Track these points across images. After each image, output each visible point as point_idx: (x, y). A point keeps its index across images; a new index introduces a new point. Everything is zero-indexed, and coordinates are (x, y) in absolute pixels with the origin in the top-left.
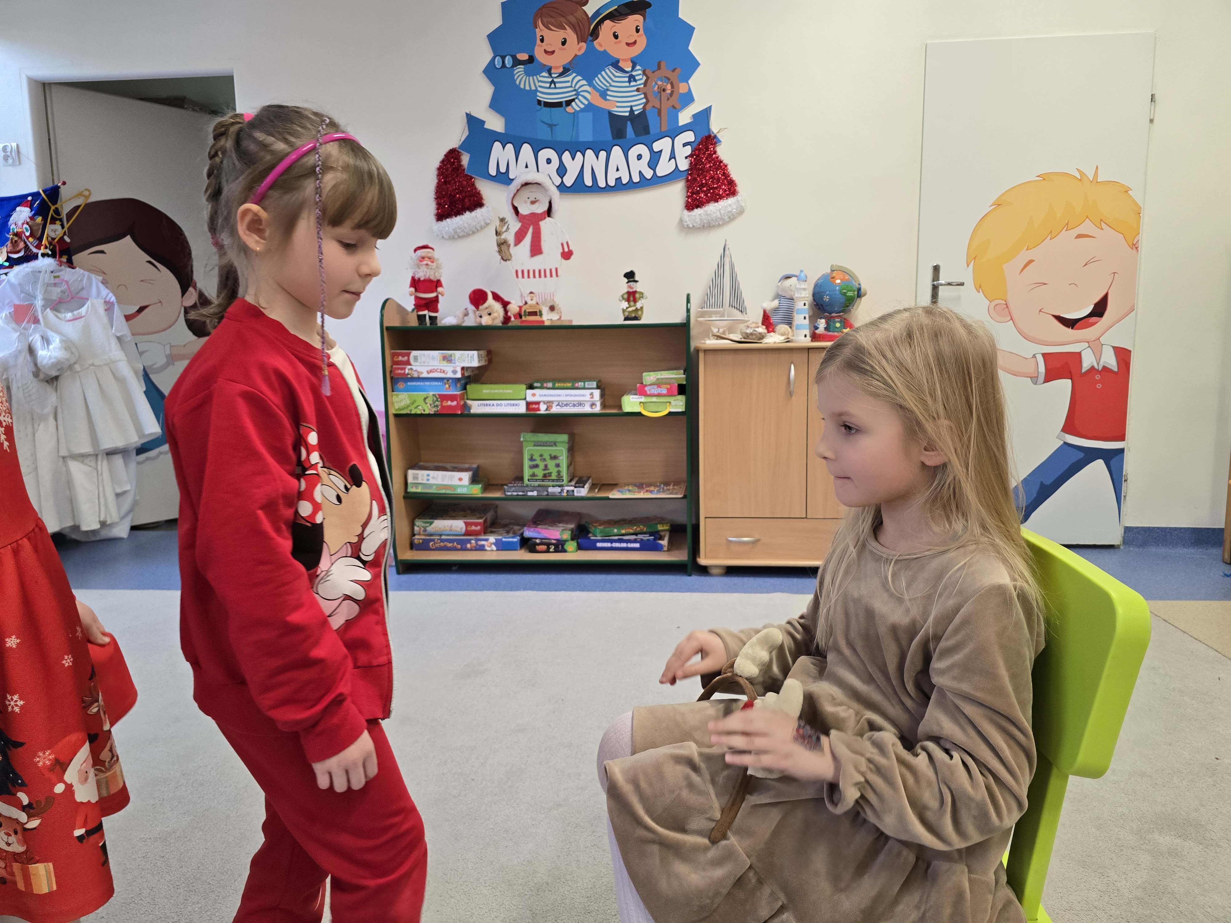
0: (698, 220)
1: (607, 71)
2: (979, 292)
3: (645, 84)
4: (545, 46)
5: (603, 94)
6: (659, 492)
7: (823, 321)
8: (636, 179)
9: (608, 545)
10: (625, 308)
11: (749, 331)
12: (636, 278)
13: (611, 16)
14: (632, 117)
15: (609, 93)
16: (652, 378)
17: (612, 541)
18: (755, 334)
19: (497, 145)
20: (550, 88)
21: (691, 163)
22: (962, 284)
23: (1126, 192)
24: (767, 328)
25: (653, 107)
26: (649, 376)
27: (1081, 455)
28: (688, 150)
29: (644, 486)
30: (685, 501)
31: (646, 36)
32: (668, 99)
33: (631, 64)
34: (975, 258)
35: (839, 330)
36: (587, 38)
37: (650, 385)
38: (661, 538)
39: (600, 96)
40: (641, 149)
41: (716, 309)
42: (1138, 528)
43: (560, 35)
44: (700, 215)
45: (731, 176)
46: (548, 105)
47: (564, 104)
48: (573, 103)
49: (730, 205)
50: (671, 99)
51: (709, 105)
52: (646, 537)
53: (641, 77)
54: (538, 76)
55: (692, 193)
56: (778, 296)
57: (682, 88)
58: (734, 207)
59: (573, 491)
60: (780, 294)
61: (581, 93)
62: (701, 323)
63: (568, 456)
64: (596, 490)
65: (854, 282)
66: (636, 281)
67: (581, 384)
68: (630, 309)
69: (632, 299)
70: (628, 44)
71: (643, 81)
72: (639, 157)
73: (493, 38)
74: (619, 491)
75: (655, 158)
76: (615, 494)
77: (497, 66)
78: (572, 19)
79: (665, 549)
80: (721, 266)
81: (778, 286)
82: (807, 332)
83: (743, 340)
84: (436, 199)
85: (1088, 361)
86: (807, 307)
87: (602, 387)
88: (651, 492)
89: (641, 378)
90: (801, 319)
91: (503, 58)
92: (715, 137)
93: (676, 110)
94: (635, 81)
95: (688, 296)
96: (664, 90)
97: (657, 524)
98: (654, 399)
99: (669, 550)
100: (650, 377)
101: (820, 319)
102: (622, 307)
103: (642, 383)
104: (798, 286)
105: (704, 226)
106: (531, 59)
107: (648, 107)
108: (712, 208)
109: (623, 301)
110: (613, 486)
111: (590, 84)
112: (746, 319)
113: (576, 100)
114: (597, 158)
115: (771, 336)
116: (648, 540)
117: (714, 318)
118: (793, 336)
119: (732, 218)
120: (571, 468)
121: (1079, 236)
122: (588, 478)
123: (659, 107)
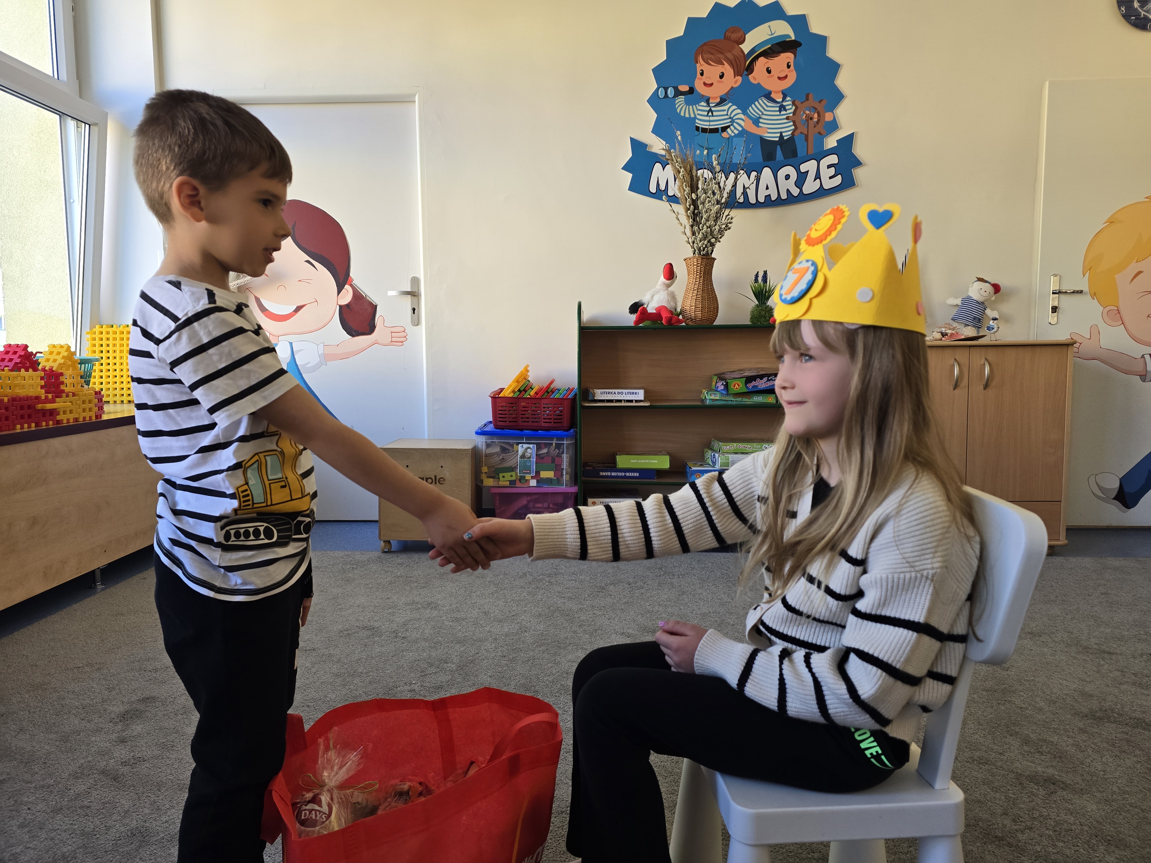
1: (760, 101)
2: (1094, 299)
3: (794, 113)
4: (704, 79)
5: (756, 122)
8: (784, 196)
13: (766, 54)
14: (782, 142)
15: (761, 120)
19: (658, 166)
20: (707, 115)
22: (1081, 292)
25: (801, 133)
28: (833, 171)
31: (796, 71)
32: (815, 126)
33: (782, 96)
34: (1089, 269)
36: (743, 72)
39: (753, 123)
40: (789, 170)
43: (718, 69)
46: (704, 130)
47: (720, 130)
48: (728, 130)
50: (818, 126)
51: (853, 132)
53: (790, 107)
54: (697, 105)
57: (828, 117)
61: (736, 121)
70: (779, 78)
71: (792, 111)
72: (787, 177)
73: (658, 71)
77: (660, 97)
78: (729, 55)
91: (666, 89)
93: (822, 136)
94: (786, 110)
96: (811, 119)
106: (692, 91)
107: (796, 133)
111: (744, 113)
113: (732, 127)
114: (749, 178)
123: (806, 133)
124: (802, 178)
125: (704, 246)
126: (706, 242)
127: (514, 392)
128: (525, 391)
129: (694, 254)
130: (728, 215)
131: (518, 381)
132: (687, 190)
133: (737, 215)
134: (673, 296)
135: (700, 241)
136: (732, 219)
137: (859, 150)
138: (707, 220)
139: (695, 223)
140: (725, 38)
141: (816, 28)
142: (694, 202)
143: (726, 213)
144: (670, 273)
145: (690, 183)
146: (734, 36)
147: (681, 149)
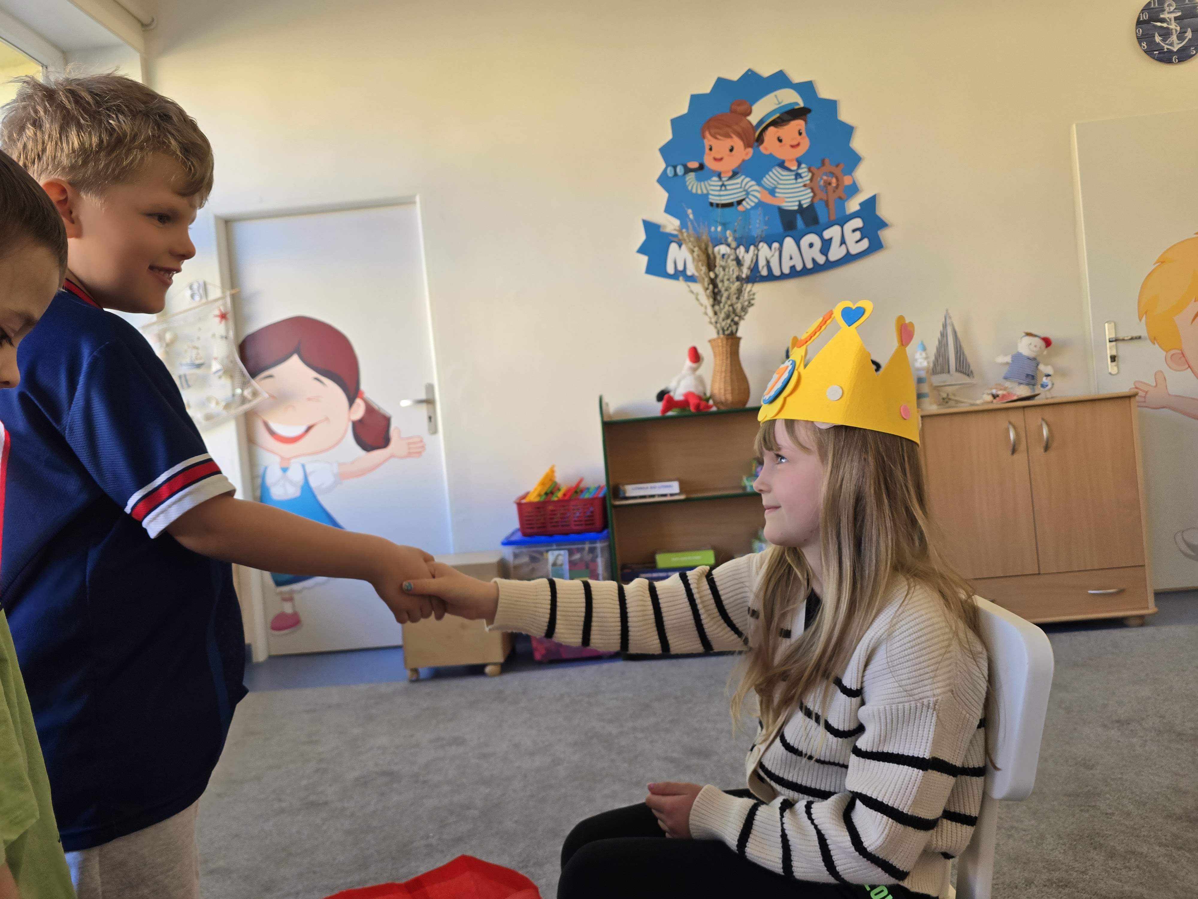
1: (774, 171)
2: (1155, 344)
3: (811, 180)
4: (714, 154)
5: (772, 192)
8: (810, 265)
13: (775, 123)
14: (801, 210)
15: (777, 190)
19: (673, 246)
20: (721, 190)
22: (1140, 338)
25: (821, 199)
28: (859, 235)
31: (808, 137)
32: (834, 191)
33: (796, 164)
34: (1145, 313)
36: (753, 144)
39: (769, 193)
40: (812, 238)
43: (727, 143)
46: (720, 206)
47: (735, 204)
48: (744, 203)
50: (837, 191)
51: (875, 194)
53: (806, 174)
54: (709, 181)
57: (847, 181)
61: (751, 193)
70: (792, 146)
71: (809, 177)
72: (811, 245)
73: (664, 151)
77: (670, 175)
78: (737, 128)
91: (675, 167)
92: (882, 221)
93: (842, 200)
94: (801, 177)
96: (830, 184)
106: (702, 167)
107: (815, 200)
111: (759, 184)
113: (747, 200)
114: (771, 249)
124: (826, 245)
125: (728, 326)
126: (729, 321)
127: (539, 495)
128: (552, 493)
129: (718, 333)
130: (751, 291)
131: (543, 483)
132: (704, 269)
133: (760, 290)
134: (701, 381)
135: (723, 320)
136: (754, 294)
137: (884, 211)
138: (728, 298)
139: (716, 302)
140: (732, 111)
141: (824, 92)
142: (713, 282)
143: (748, 289)
144: (695, 356)
145: (706, 262)
146: (740, 109)
147: (694, 228)
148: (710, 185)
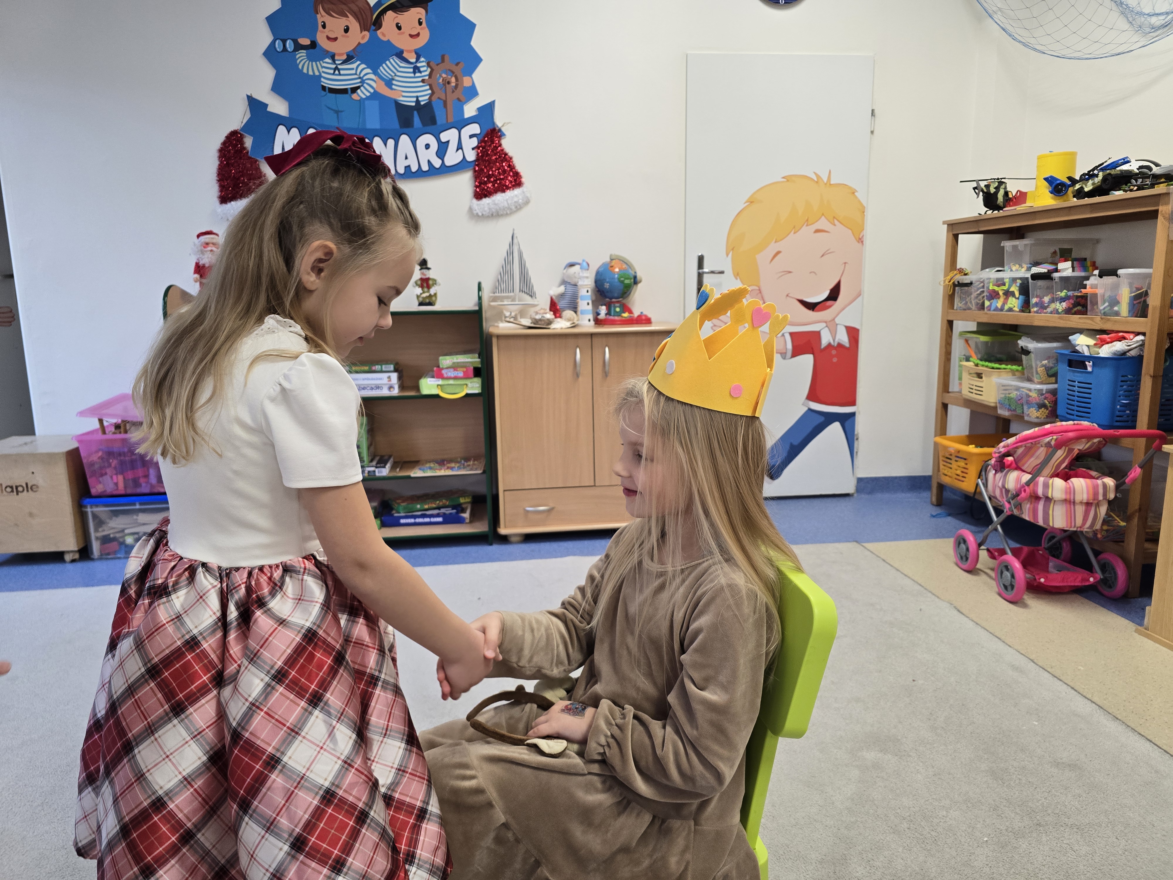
0: (486, 209)
1: (391, 60)
2: (737, 279)
3: (430, 75)
4: (328, 32)
5: (389, 83)
6: (459, 468)
7: (604, 307)
8: (425, 168)
9: (412, 521)
10: (419, 294)
11: (538, 317)
12: (429, 266)
13: (394, 7)
14: (419, 107)
15: (394, 82)
16: (448, 361)
17: (415, 517)
18: (544, 320)
19: (281, 129)
20: (334, 74)
21: (478, 154)
22: (722, 272)
23: (853, 193)
24: (555, 314)
25: (439, 98)
26: (446, 359)
27: (822, 419)
28: (475, 142)
29: (445, 462)
30: (484, 476)
31: (429, 29)
32: (453, 92)
33: (415, 56)
34: (733, 249)
35: (619, 314)
36: (370, 26)
37: (447, 368)
38: (463, 511)
39: (386, 84)
40: (428, 138)
41: (507, 294)
42: (867, 478)
43: (343, 22)
44: (488, 204)
45: (516, 168)
46: (332, 91)
47: (349, 91)
48: (359, 91)
49: (516, 196)
50: (456, 92)
51: (493, 100)
52: (448, 511)
53: (425, 68)
54: (321, 62)
55: (480, 183)
56: (564, 282)
57: (466, 82)
58: (521, 197)
59: (374, 471)
60: (566, 280)
61: (366, 81)
62: (494, 307)
63: (368, 438)
64: (398, 470)
65: (630, 270)
66: (429, 269)
67: (378, 367)
68: (424, 295)
69: (425, 285)
70: (411, 36)
71: (427, 73)
72: (427, 146)
73: (272, 20)
74: (420, 469)
75: (442, 149)
76: (417, 473)
77: (278, 50)
78: (354, 7)
79: (468, 521)
80: (510, 253)
81: (564, 274)
82: (591, 317)
83: (532, 325)
84: (219, 181)
85: (826, 339)
86: (589, 293)
87: (400, 369)
88: (452, 468)
89: (438, 360)
90: (585, 305)
91: (284, 42)
92: (500, 130)
93: (461, 102)
94: (420, 72)
95: (479, 284)
96: (449, 83)
97: (459, 497)
98: (451, 382)
99: (471, 522)
100: (446, 361)
101: (602, 305)
102: (415, 293)
103: (438, 367)
104: (581, 274)
105: (492, 215)
106: (314, 45)
107: (433, 98)
108: (499, 198)
109: (417, 288)
110: (414, 463)
111: (375, 73)
112: (536, 303)
113: (362, 88)
114: (385, 145)
115: (558, 322)
116: (451, 514)
117: (506, 303)
118: (578, 320)
119: (519, 207)
120: (372, 448)
121: (817, 231)
122: (390, 457)
123: (444, 99)
137: (501, 119)
148: (323, 67)
